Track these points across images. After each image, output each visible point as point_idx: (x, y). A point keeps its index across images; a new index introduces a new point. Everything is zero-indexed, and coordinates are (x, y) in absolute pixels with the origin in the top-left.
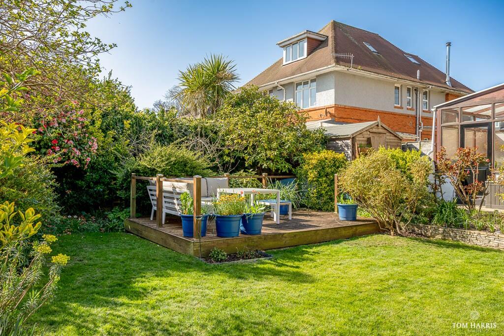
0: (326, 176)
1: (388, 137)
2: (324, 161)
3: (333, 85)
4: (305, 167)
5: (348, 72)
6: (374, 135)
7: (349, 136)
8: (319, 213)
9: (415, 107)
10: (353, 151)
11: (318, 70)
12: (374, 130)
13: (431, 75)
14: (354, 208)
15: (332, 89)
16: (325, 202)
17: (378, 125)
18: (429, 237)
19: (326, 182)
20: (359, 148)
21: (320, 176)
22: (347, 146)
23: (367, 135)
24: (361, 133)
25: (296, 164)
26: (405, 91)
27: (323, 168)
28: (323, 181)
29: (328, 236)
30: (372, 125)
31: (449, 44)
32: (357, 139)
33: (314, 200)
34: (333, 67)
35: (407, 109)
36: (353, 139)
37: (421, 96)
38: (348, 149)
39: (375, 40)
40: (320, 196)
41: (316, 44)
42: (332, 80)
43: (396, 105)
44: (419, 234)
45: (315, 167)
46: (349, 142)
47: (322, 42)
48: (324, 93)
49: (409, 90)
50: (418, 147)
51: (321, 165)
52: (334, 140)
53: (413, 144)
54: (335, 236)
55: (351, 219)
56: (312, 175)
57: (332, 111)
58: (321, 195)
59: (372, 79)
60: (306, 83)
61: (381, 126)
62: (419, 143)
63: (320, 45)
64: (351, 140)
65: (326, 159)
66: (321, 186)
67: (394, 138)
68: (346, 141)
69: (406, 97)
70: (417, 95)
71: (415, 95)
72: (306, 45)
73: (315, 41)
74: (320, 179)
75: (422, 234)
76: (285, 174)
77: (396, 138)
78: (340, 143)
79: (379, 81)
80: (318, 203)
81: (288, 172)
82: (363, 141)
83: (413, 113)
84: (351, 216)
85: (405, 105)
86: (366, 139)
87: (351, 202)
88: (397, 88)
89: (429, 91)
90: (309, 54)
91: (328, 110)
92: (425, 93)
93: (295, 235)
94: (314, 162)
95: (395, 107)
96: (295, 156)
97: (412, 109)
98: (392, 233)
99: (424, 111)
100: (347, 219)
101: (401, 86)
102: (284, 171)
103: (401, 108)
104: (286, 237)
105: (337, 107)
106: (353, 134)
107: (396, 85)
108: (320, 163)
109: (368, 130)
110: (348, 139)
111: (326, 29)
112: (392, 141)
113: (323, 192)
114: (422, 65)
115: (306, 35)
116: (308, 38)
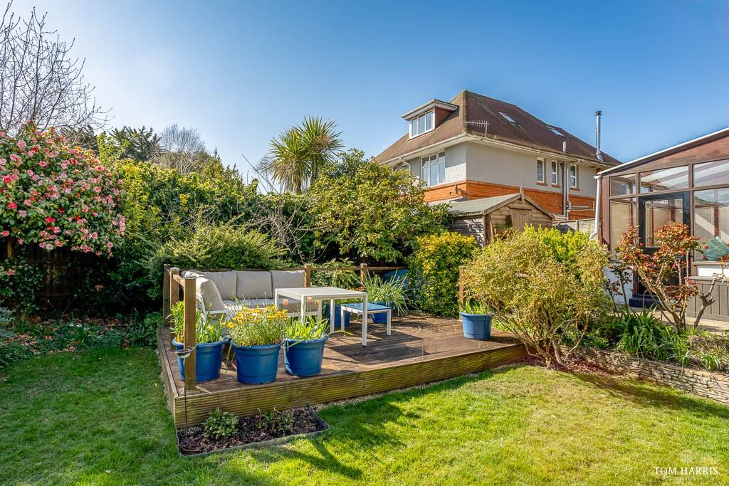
0: (448, 267)
1: (534, 215)
2: (445, 248)
3: (464, 158)
4: (420, 256)
5: (481, 143)
6: (516, 212)
7: (481, 213)
8: (437, 321)
9: (561, 185)
10: (486, 234)
11: (446, 140)
12: (516, 205)
13: (579, 148)
14: (486, 321)
15: (464, 162)
16: (447, 305)
17: (520, 199)
18: (611, 373)
19: (447, 276)
20: (495, 230)
21: (440, 268)
22: (478, 226)
23: (506, 212)
24: (497, 208)
25: (409, 251)
26: (549, 166)
27: (444, 257)
28: (444, 275)
29: (441, 372)
30: (512, 198)
31: (599, 113)
32: (492, 216)
33: (430, 301)
34: (464, 137)
35: (552, 186)
36: (487, 217)
37: (568, 171)
38: (480, 230)
39: (513, 110)
40: (439, 296)
41: (445, 115)
42: (463, 153)
43: (539, 181)
44: (594, 366)
45: (432, 256)
46: (481, 221)
47: (452, 112)
48: (454, 168)
49: (554, 164)
50: (575, 228)
51: (441, 252)
52: (462, 218)
53: (568, 224)
54: (454, 370)
55: (482, 337)
56: (428, 267)
57: (464, 188)
58: (441, 295)
59: (511, 152)
60: (433, 158)
61: (526, 200)
62: (576, 223)
63: (450, 115)
64: (483, 218)
65: (448, 244)
66: (441, 281)
67: (542, 216)
68: (478, 220)
69: (550, 173)
70: (563, 169)
71: (560, 170)
72: (433, 116)
73: (444, 112)
74: (440, 273)
75: (597, 367)
76: (391, 264)
77: (547, 217)
78: (468, 222)
79: (518, 153)
80: (438, 305)
81: (395, 261)
82: (500, 219)
83: (559, 191)
84: (481, 332)
85: (549, 182)
86: (505, 217)
87: (481, 311)
88: (540, 162)
89: (578, 166)
90: (436, 127)
91: (459, 187)
92: (573, 169)
93: (381, 374)
94: (431, 248)
95: (538, 184)
96: (407, 240)
97: (558, 186)
98: (548, 363)
99: (571, 189)
100: (476, 336)
101: (545, 159)
102: (391, 261)
103: (545, 184)
104: (364, 379)
105: (469, 183)
106: (486, 211)
107: (539, 159)
108: (440, 250)
109: (507, 205)
110: (480, 217)
111: (457, 99)
112: (539, 220)
113: (444, 290)
114: (567, 137)
115: (433, 105)
116: (436, 108)
